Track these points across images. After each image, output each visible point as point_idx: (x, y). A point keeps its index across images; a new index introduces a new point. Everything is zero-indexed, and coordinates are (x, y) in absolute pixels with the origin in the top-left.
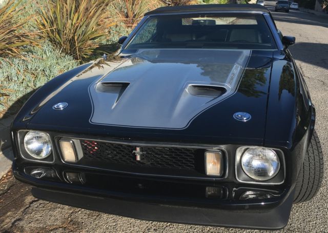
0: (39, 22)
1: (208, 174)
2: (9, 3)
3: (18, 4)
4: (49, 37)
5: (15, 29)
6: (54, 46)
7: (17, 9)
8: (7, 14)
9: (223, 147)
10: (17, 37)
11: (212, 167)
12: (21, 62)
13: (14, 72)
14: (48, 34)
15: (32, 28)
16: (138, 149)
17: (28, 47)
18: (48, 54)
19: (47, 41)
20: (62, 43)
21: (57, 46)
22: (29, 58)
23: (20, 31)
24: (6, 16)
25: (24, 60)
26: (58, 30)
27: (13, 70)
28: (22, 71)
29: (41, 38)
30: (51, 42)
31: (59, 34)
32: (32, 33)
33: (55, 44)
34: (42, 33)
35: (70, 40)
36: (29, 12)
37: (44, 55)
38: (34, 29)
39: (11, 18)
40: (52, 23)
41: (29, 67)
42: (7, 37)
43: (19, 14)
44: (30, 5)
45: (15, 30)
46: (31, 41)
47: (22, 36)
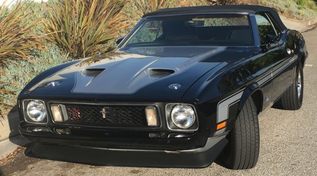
0: (46, 25)
1: (149, 125)
2: (18, 8)
3: (27, 8)
4: (56, 40)
5: (23, 32)
6: (61, 50)
7: (25, 14)
8: (16, 19)
9: (157, 105)
10: (25, 40)
11: (151, 119)
12: (28, 64)
13: (20, 73)
14: (55, 38)
15: (40, 32)
16: (104, 110)
17: (35, 51)
18: (55, 57)
19: (54, 45)
20: (69, 47)
21: (64, 50)
22: (35, 61)
23: (28, 35)
24: (15, 20)
25: (30, 63)
26: (65, 34)
27: (20, 71)
28: (28, 72)
29: (48, 41)
30: (58, 45)
31: (66, 38)
32: (39, 37)
33: (62, 47)
34: (49, 36)
35: (78, 44)
36: (37, 16)
37: (50, 59)
38: (42, 34)
39: (19, 22)
40: (60, 27)
41: (35, 70)
42: (15, 40)
43: (26, 18)
44: (38, 9)
45: (23, 34)
46: (37, 43)
47: (29, 39)
